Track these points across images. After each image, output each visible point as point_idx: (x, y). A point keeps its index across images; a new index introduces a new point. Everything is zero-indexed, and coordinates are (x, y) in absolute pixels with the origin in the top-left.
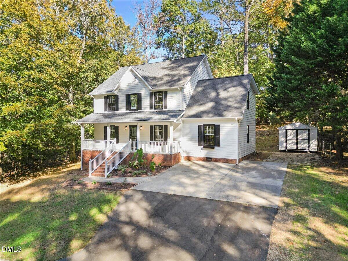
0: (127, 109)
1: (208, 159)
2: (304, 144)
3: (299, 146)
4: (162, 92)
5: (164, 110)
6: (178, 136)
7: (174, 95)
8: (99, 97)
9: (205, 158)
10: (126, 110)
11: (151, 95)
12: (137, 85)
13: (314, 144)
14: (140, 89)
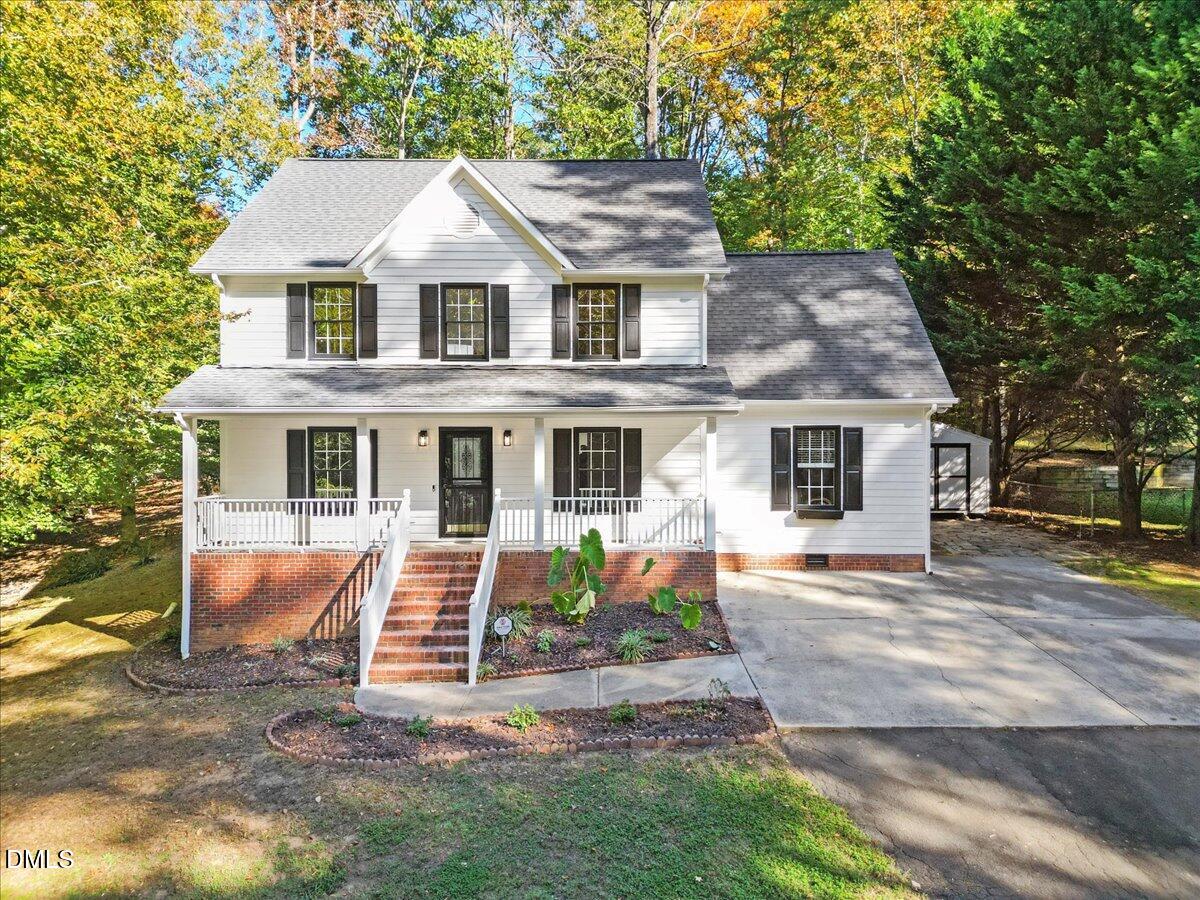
0: (427, 352)
1: (814, 562)
2: (955, 491)
3: (942, 496)
4: (616, 286)
5: (625, 362)
6: (690, 472)
7: (676, 303)
8: (256, 285)
9: (799, 555)
10: (423, 356)
11: (560, 293)
12: (486, 248)
13: (981, 489)
14: (505, 263)
